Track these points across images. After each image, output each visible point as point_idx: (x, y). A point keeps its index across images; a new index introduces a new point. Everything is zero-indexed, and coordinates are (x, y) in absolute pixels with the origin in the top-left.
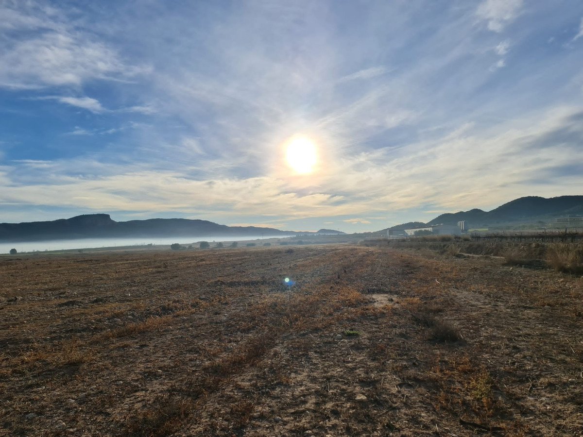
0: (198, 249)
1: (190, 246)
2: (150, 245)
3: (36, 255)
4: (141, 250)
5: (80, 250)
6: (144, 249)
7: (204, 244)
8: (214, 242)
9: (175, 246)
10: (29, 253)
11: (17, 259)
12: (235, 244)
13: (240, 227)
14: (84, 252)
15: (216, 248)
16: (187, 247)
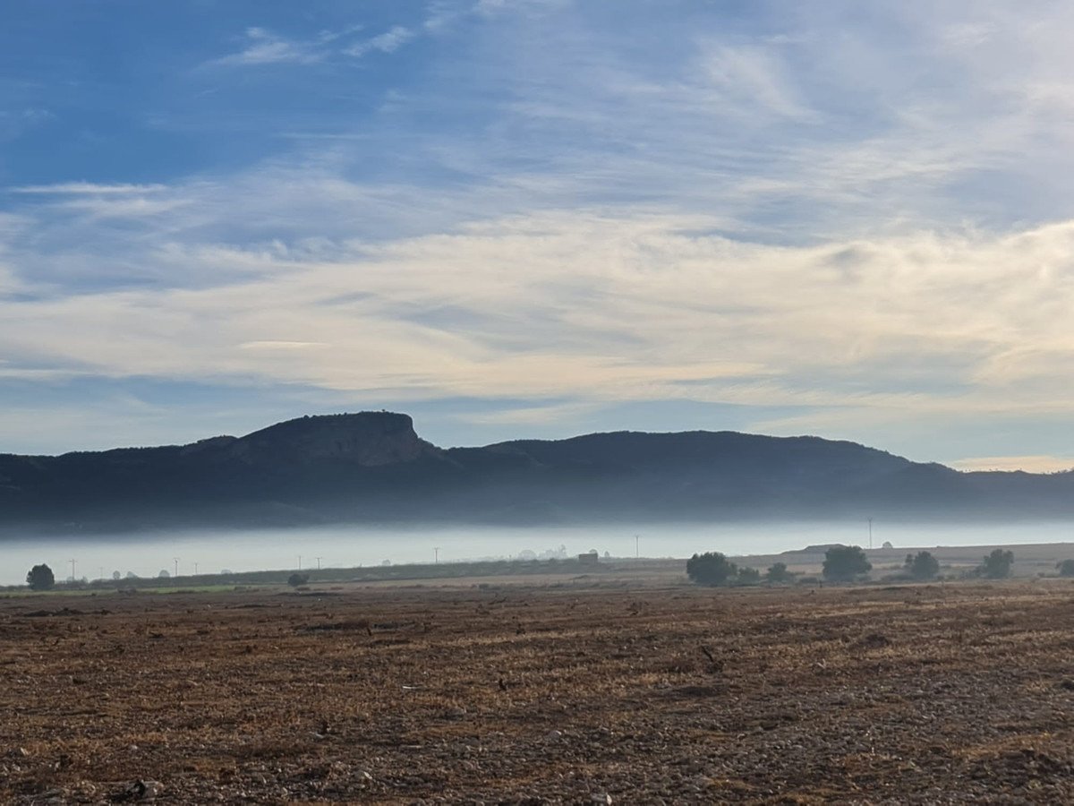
0: (812, 580)
1: (778, 568)
2: (589, 561)
3: (128, 592)
4: (554, 579)
5: (296, 578)
6: (564, 578)
7: (843, 560)
8: (887, 552)
9: (708, 567)
10: (98, 584)
11: (66, 611)
12: (999, 560)
13: (1020, 473)
14: (313, 587)
15: (901, 578)
16: (763, 571)
